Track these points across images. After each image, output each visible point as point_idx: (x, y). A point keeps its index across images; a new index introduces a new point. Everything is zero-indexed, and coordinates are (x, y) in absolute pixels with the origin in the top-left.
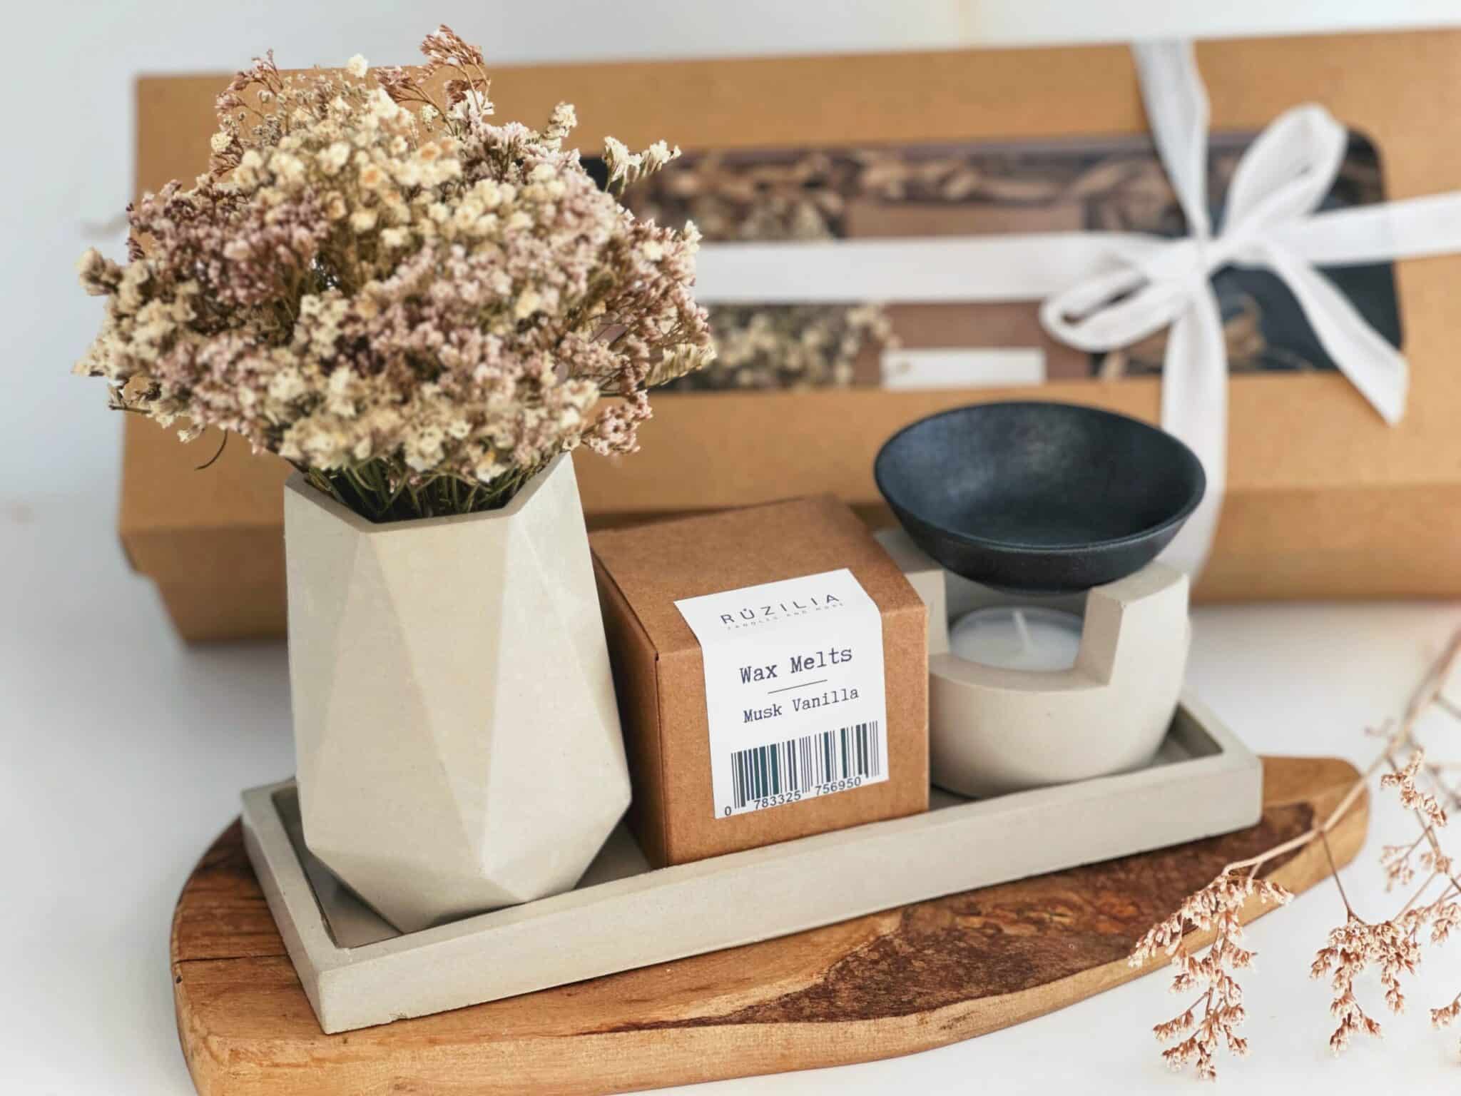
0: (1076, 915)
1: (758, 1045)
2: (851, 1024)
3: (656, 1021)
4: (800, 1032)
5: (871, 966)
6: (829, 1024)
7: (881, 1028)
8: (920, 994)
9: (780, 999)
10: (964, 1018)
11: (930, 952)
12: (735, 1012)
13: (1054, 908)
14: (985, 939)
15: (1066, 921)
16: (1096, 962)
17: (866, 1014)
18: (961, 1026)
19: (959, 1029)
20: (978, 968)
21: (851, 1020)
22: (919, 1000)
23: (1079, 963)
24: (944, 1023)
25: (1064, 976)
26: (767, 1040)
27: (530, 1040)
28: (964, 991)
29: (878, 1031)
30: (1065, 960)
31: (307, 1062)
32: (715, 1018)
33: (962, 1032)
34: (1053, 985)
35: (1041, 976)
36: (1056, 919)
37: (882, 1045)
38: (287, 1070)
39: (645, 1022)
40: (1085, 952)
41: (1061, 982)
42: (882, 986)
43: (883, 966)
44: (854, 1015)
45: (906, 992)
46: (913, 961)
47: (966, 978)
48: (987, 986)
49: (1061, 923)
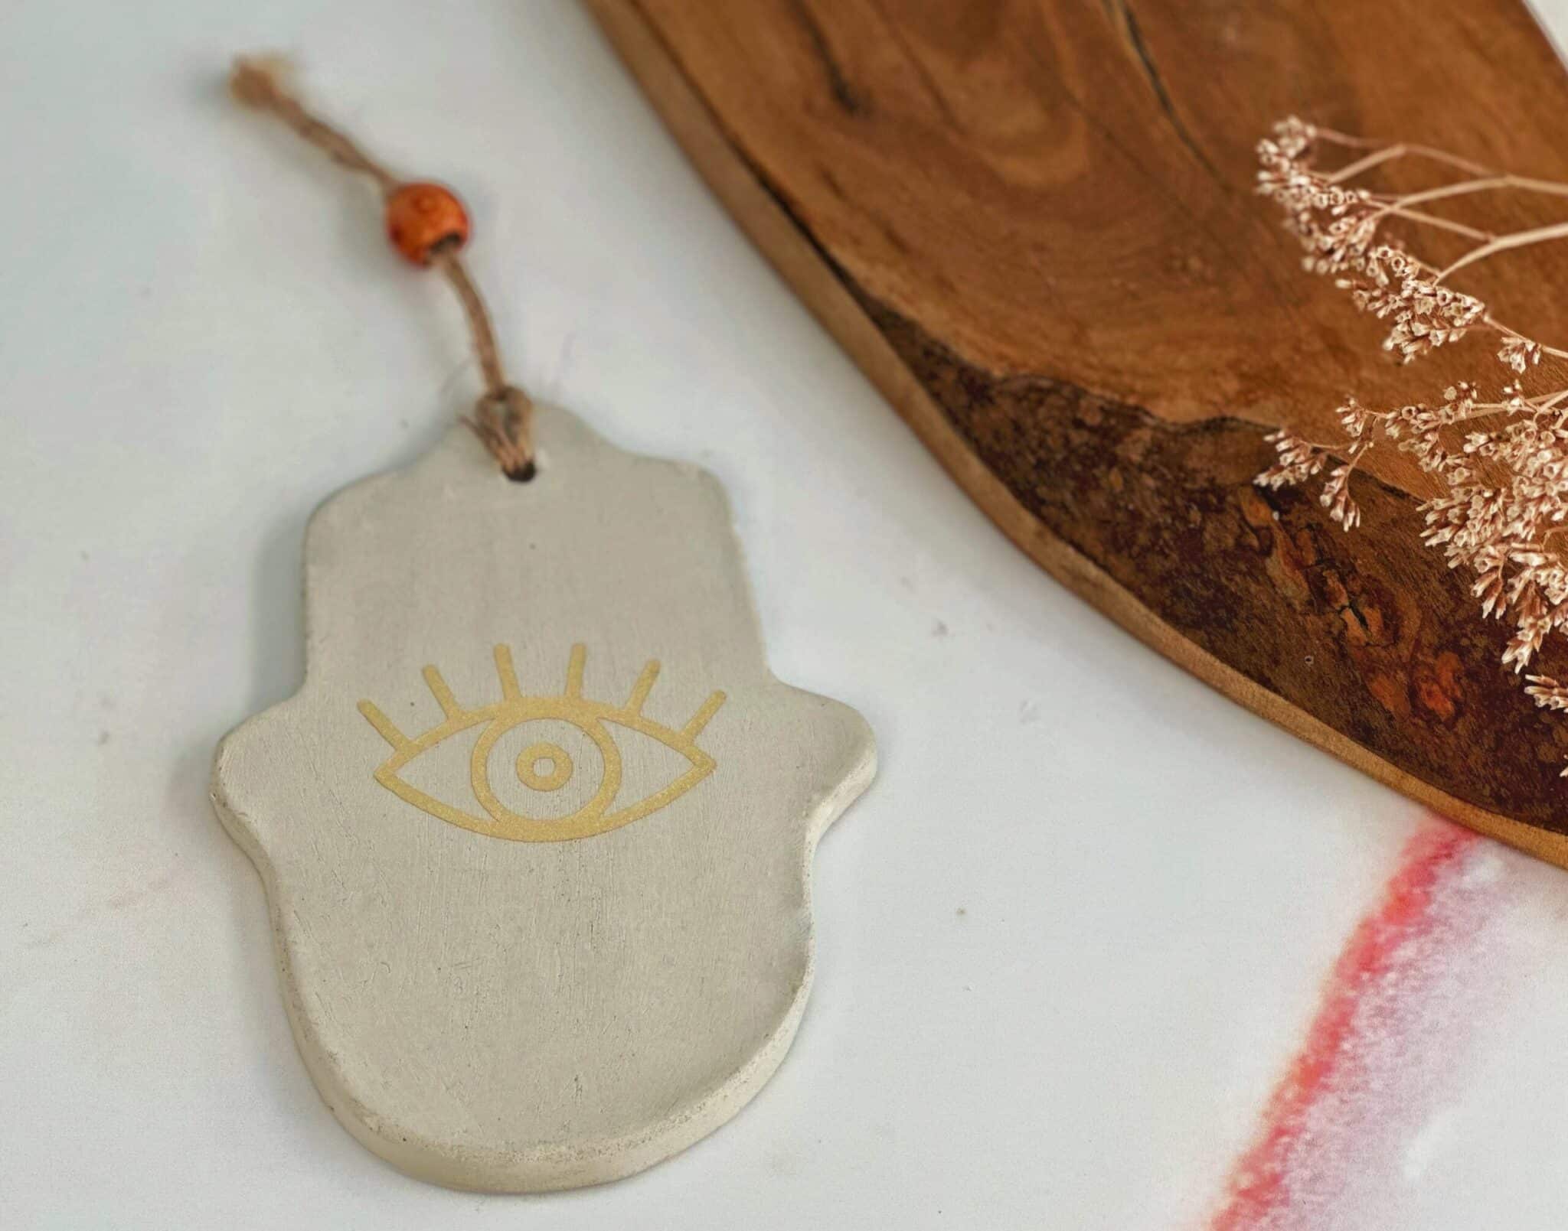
0: (1379, 637)
2: (967, 450)
3: (806, 220)
5: (1069, 422)
6: (947, 423)
7: (997, 489)
10: (1095, 584)
11: (1150, 482)
12: (878, 302)
13: (1369, 603)
14: (1232, 540)
17: (986, 458)
20: (1168, 557)
21: (968, 446)
22: (1052, 510)
24: (1067, 563)
29: (992, 491)
30: (1276, 660)
32: (856, 285)
40: (1314, 680)
43: (1080, 437)
44: (975, 444)
45: (1054, 487)
46: (1116, 470)
47: (1136, 549)
48: (1145, 583)
49: (1346, 626)
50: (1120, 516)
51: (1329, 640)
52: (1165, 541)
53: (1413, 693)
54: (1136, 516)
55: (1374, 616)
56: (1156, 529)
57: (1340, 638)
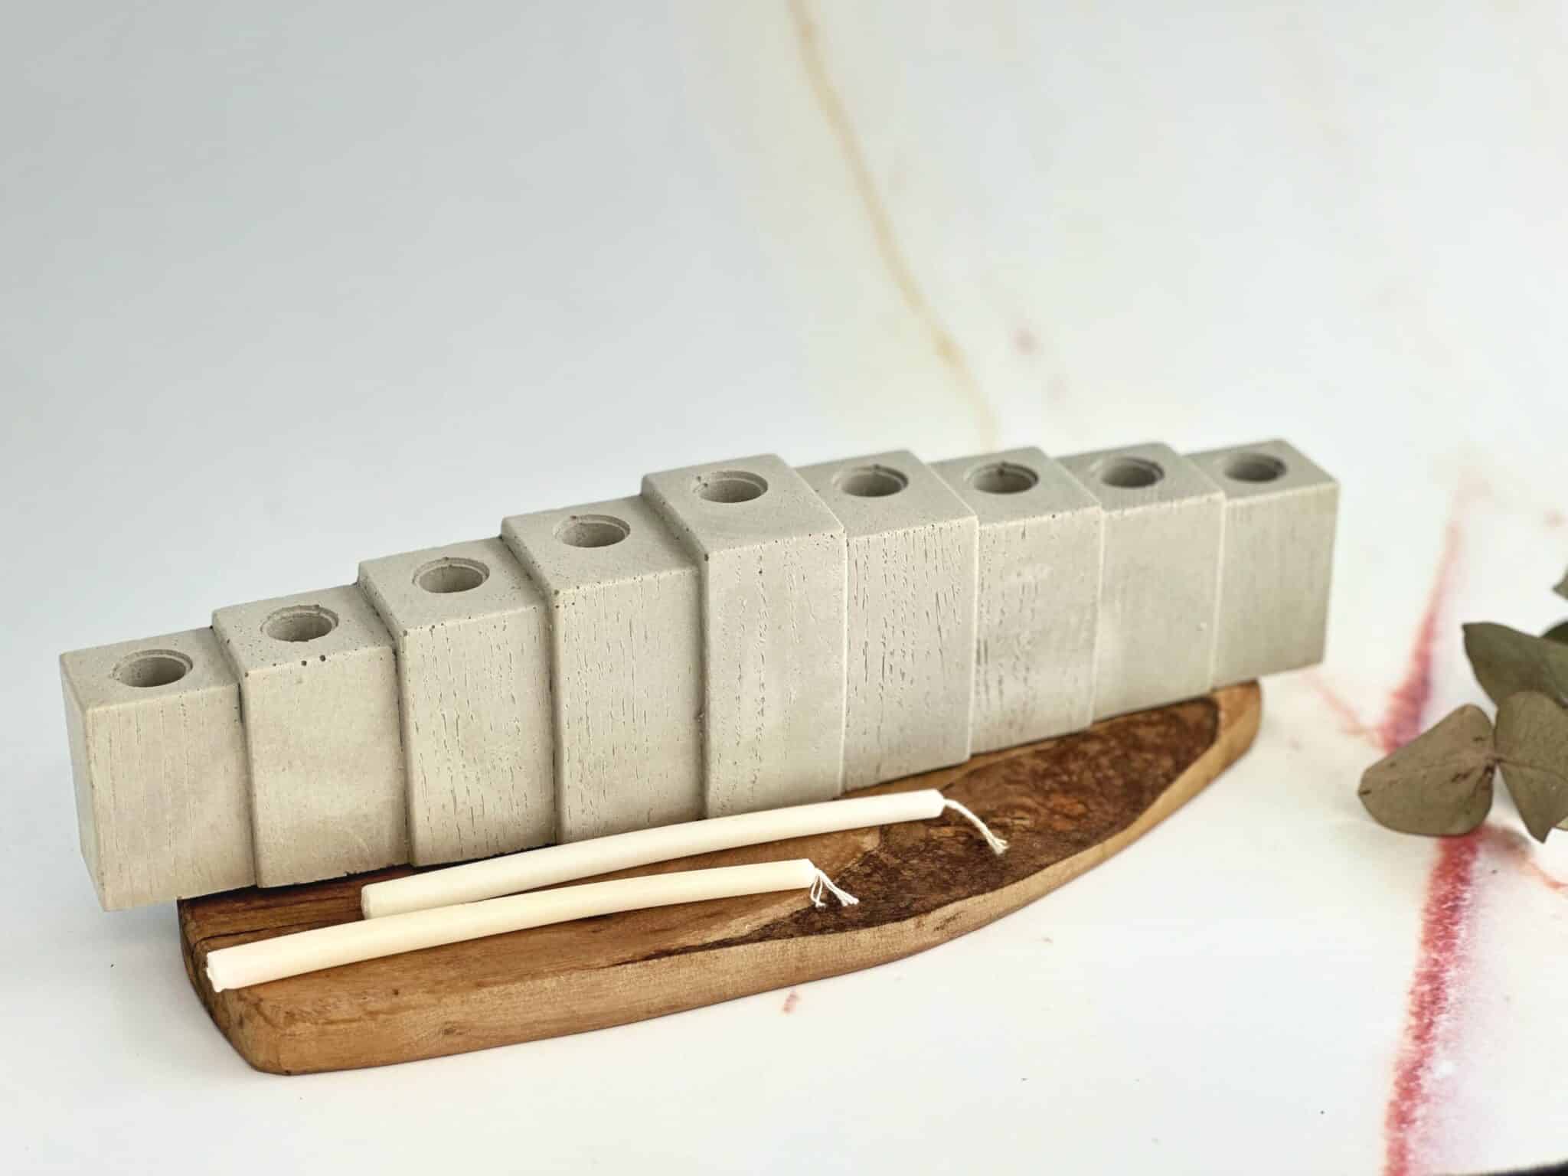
0: (1033, 817)
1: (776, 960)
2: (858, 933)
3: (683, 946)
4: (812, 944)
5: (865, 879)
6: (838, 934)
7: (884, 933)
8: (915, 899)
9: (791, 915)
10: (954, 918)
11: (915, 862)
12: (754, 931)
13: (1013, 813)
14: (960, 846)
15: (1027, 823)
16: (1060, 857)
17: (869, 923)
18: (952, 926)
19: (950, 928)
20: (960, 871)
21: (858, 929)
22: (914, 905)
23: (1045, 860)
24: (938, 924)
25: (1036, 872)
26: (783, 955)
27: (570, 974)
28: (952, 894)
29: (881, 937)
30: (1032, 857)
31: (360, 1017)
32: (736, 938)
33: (951, 931)
34: (1026, 881)
35: (1016, 874)
36: (1017, 822)
37: (884, 950)
38: (342, 1026)
39: (673, 948)
40: (1049, 848)
41: (1033, 877)
42: (881, 896)
43: (877, 877)
44: (860, 924)
45: (902, 899)
46: (902, 871)
47: (951, 882)
48: (971, 887)
49: (1022, 825)
50: (931, 880)
51: (1028, 834)
52: (951, 869)
53: (1067, 816)
54: (931, 874)
55: (1019, 814)
56: (942, 869)
57: (1028, 830)
